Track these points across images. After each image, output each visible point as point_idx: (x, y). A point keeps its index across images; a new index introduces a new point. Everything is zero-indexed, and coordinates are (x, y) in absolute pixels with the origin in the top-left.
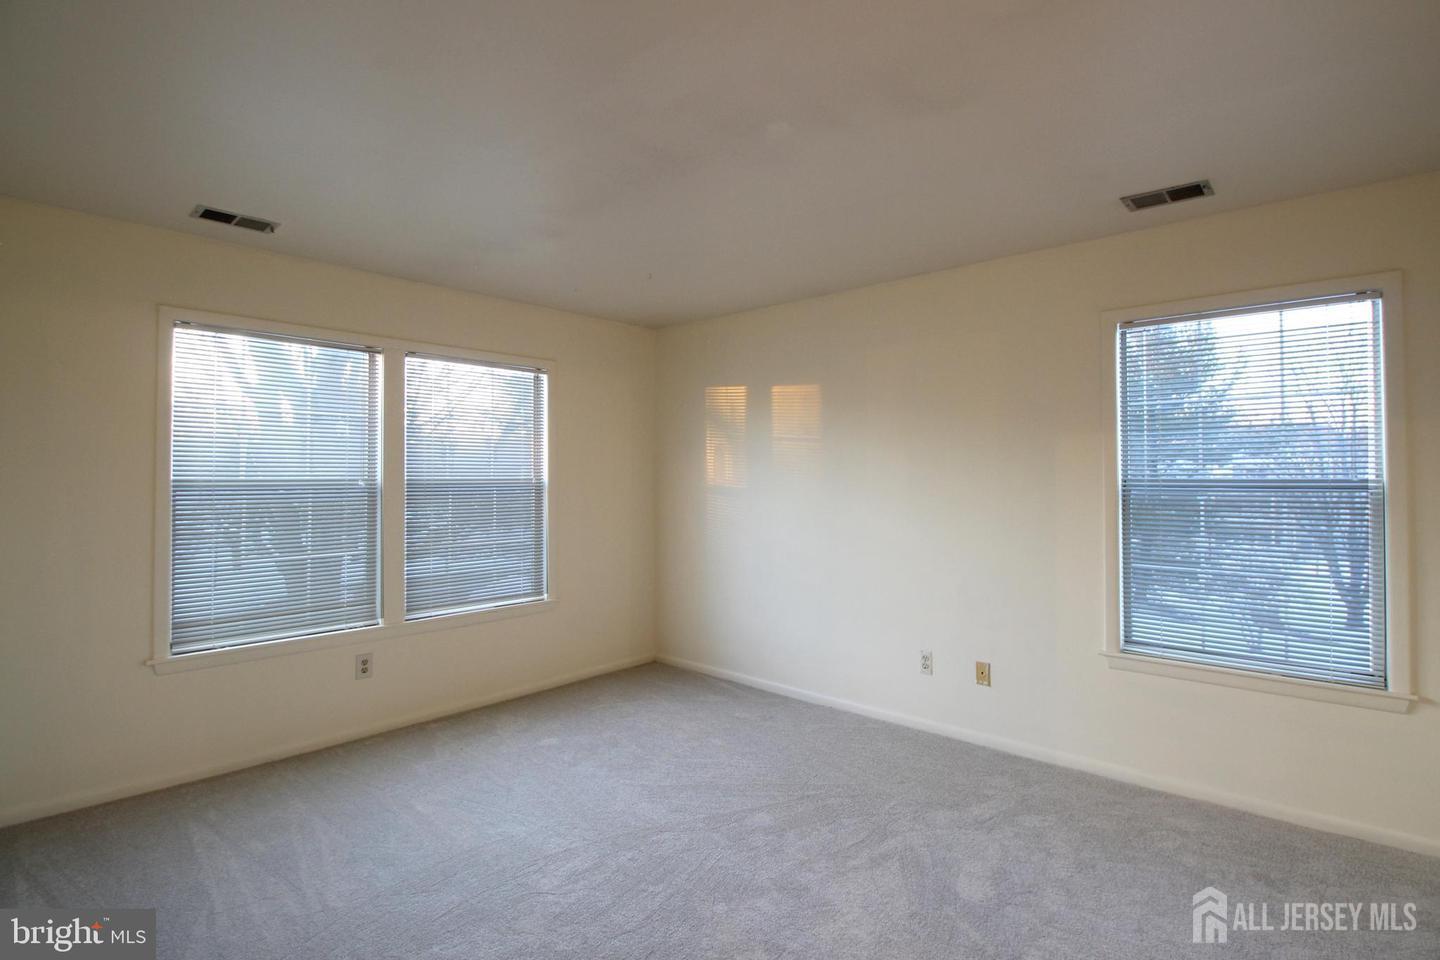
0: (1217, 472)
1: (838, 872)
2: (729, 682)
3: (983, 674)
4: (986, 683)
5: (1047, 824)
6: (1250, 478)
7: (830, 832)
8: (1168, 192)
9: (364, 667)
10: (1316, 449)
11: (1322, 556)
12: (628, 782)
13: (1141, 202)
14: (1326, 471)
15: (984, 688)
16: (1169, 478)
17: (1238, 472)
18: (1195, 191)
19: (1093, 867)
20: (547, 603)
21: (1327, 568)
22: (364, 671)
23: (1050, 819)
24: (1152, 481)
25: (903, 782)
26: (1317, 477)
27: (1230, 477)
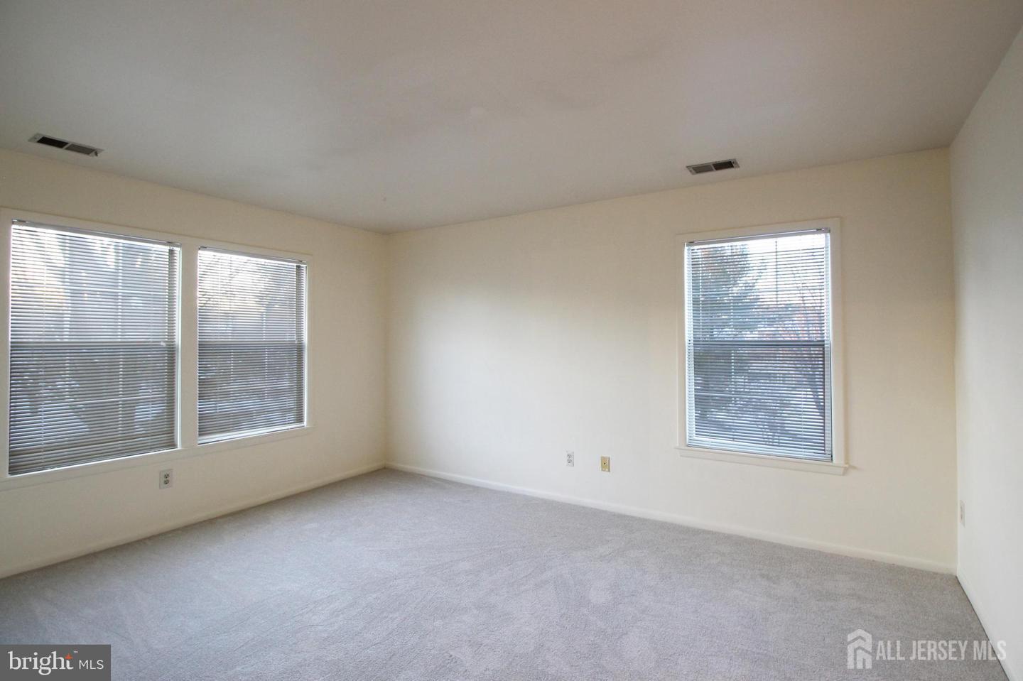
0: (749, 336)
1: (515, 594)
2: (439, 479)
3: (605, 464)
4: (607, 470)
5: (643, 554)
6: (769, 339)
7: (509, 570)
8: (714, 165)
9: (166, 480)
10: (806, 322)
11: (809, 390)
12: (370, 549)
13: (699, 169)
14: (811, 335)
15: (606, 474)
16: (720, 339)
17: (761, 336)
18: (728, 165)
19: (670, 578)
20: (307, 429)
21: (812, 396)
22: (166, 482)
23: (645, 551)
24: (711, 341)
25: (556, 536)
26: (807, 339)
27: (757, 339)
